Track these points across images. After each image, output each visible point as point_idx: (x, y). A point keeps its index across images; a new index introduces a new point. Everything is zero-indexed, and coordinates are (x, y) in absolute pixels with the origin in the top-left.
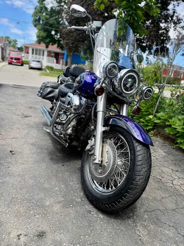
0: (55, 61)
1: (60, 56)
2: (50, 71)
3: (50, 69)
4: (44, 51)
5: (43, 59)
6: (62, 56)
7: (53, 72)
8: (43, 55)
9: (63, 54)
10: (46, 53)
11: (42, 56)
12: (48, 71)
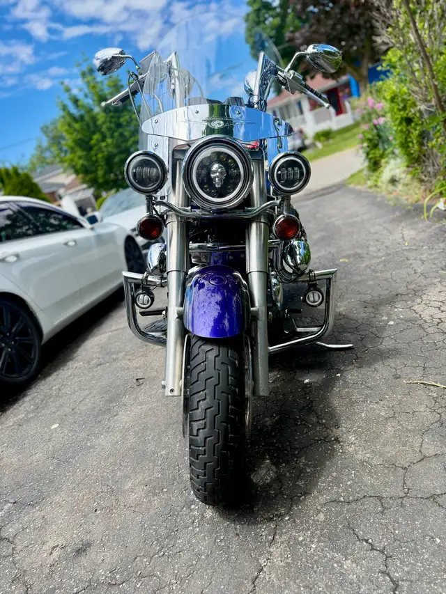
0: (332, 110)
1: (341, 94)
2: (326, 143)
3: (322, 138)
4: (299, 104)
5: (304, 121)
6: (347, 91)
7: (331, 141)
8: (301, 112)
9: (347, 85)
10: (306, 106)
11: (299, 117)
12: (319, 145)
